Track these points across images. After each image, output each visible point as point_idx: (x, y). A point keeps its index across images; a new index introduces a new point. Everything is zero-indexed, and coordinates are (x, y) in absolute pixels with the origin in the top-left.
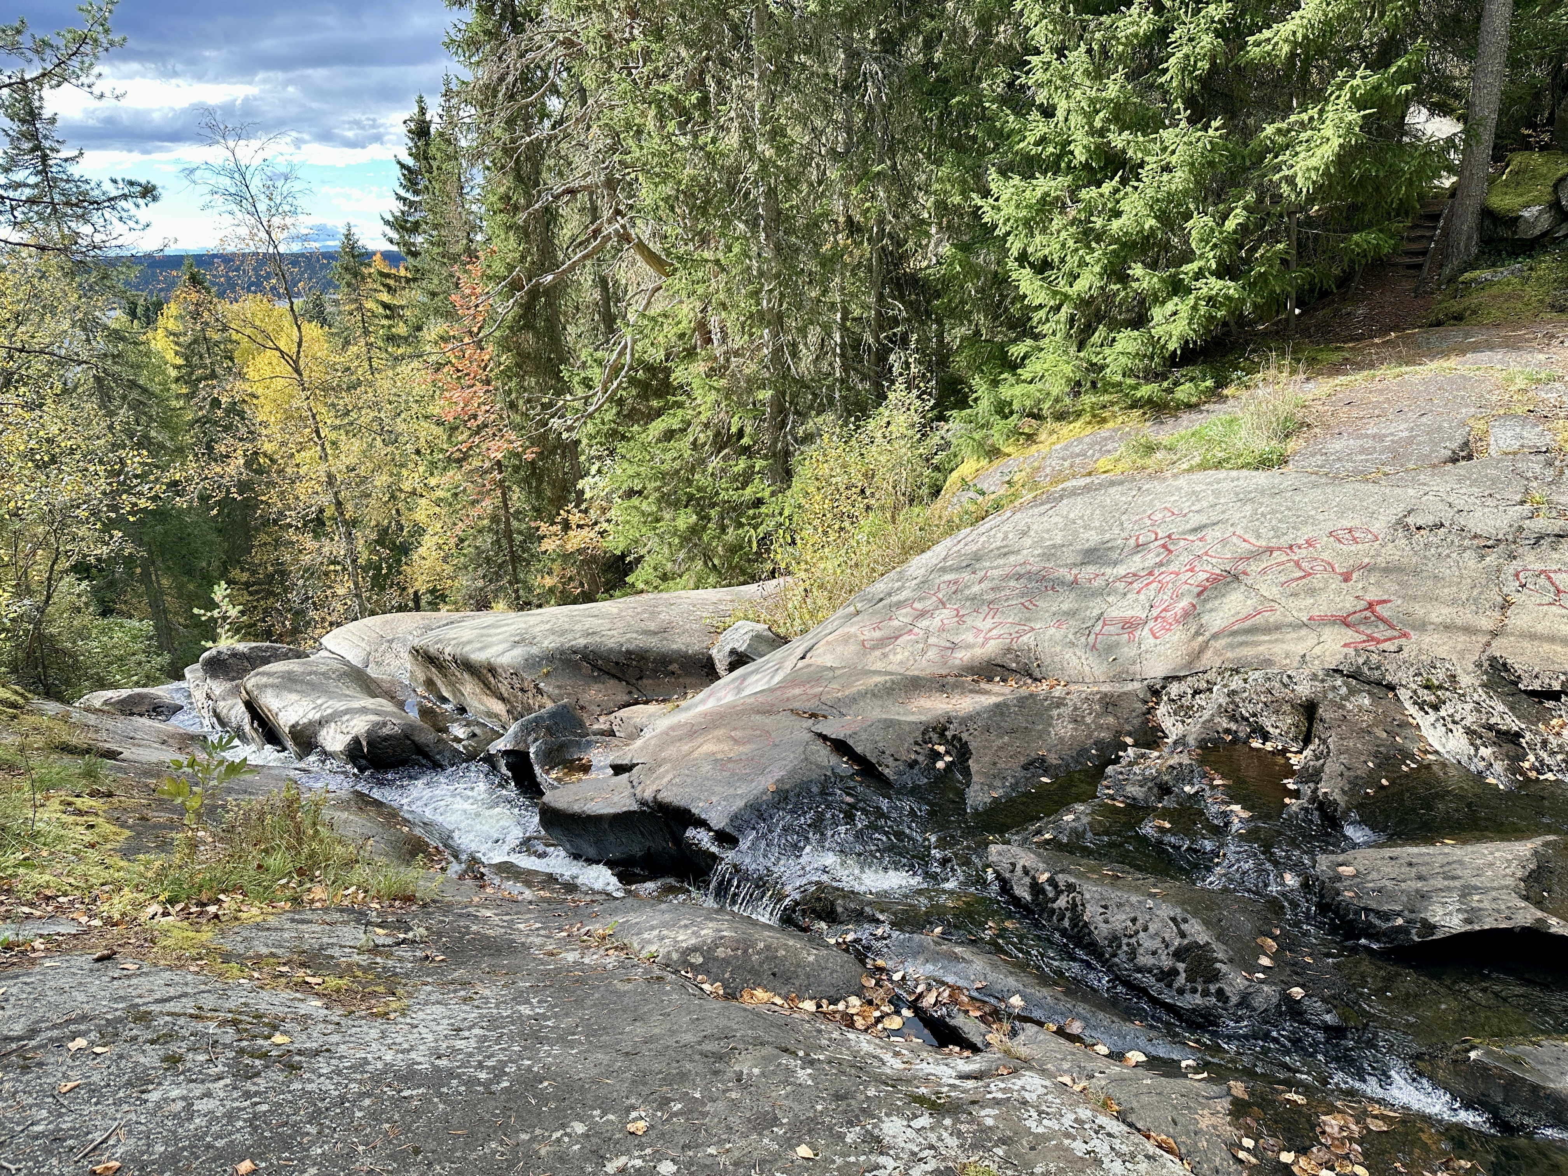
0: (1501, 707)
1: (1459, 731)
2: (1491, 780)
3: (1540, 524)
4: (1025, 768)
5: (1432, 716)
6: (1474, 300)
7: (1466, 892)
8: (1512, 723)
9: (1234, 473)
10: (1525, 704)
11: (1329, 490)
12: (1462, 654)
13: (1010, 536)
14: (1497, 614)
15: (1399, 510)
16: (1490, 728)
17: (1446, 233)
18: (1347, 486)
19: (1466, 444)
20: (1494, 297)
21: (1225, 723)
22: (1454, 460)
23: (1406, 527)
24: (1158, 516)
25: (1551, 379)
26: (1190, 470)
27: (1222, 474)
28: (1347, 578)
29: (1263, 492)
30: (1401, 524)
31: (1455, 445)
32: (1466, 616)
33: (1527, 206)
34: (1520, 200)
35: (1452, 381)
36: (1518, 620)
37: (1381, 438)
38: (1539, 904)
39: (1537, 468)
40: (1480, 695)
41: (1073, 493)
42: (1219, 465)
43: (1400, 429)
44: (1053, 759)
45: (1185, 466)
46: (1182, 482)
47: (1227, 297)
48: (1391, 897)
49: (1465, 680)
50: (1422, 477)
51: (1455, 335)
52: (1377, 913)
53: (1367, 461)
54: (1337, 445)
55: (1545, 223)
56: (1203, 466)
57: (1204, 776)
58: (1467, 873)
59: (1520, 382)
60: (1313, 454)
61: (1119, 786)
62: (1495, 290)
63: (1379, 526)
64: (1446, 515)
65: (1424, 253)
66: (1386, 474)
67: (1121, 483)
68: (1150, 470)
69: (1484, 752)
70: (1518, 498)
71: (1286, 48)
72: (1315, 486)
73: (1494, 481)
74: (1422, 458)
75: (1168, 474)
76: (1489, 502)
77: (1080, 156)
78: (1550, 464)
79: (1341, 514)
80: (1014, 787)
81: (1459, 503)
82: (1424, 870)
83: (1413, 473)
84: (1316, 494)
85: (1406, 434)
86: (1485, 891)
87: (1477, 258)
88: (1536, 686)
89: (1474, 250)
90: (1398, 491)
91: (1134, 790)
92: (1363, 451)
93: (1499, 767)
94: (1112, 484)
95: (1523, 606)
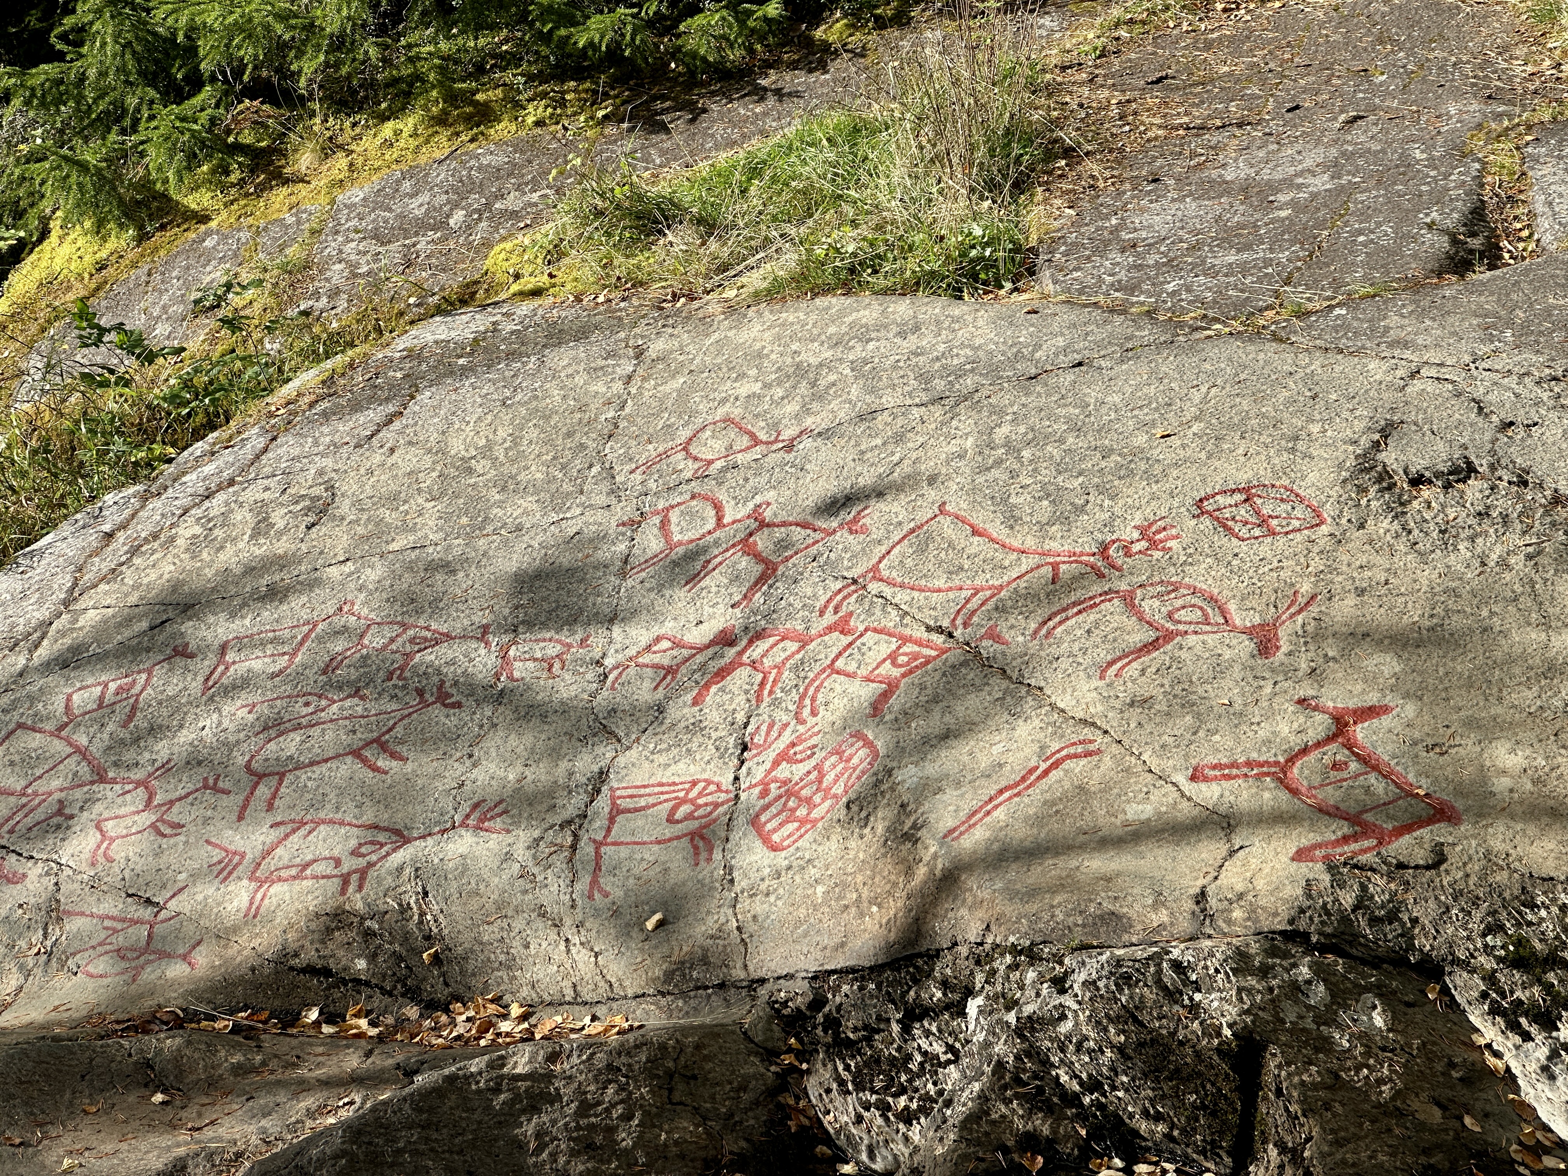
5: (1541, 1044)
9: (902, 307)
13: (279, 518)
15: (1359, 426)
18: (1212, 351)
19: (1478, 212)
22: (1460, 265)
23: (1386, 480)
24: (710, 448)
26: (777, 293)
27: (868, 309)
28: (1265, 644)
29: (994, 372)
30: (1371, 469)
37: (1263, 195)
42: (852, 278)
43: (1306, 166)
45: (755, 280)
46: (758, 333)
50: (1393, 320)
53: (1244, 269)
54: (1156, 218)
56: (811, 283)
60: (1101, 248)
63: (1319, 479)
64: (1477, 439)
66: (1302, 314)
67: (582, 334)
68: (655, 291)
72: (1128, 353)
74: (1381, 259)
75: (712, 305)
79: (1214, 444)
81: (1500, 402)
83: (1369, 309)
84: (1137, 379)
85: (1322, 183)
90: (1343, 365)
92: (1226, 236)
94: (554, 337)
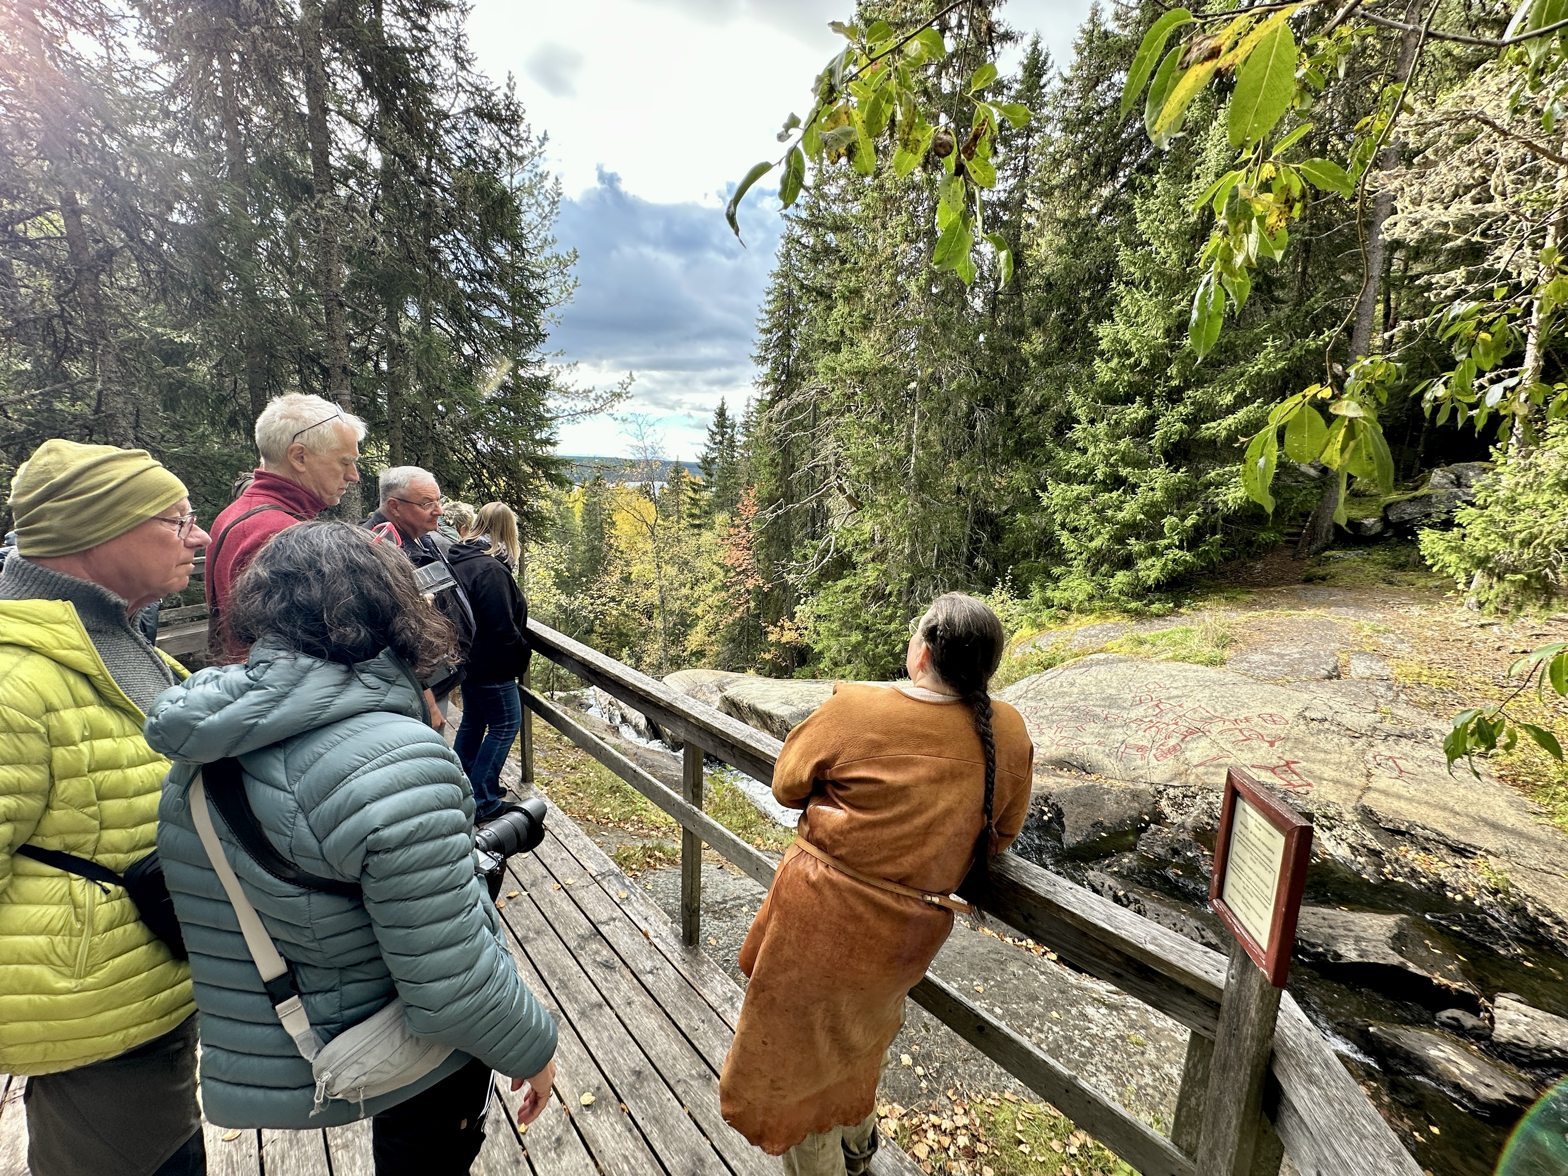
0: (1370, 836)
1: (1344, 845)
2: (1365, 876)
3: (1387, 725)
4: (1093, 826)
5: (1328, 834)
6: (1333, 569)
7: (1358, 940)
8: (1377, 845)
9: (1195, 667)
10: (1384, 835)
11: (1255, 687)
12: (1345, 801)
13: (1064, 684)
14: (1364, 780)
15: (1299, 706)
16: (1364, 846)
17: (1313, 526)
18: (1265, 686)
19: (1336, 668)
20: (1346, 569)
21: (1206, 819)
22: (1330, 678)
23: (1305, 718)
24: (1151, 686)
25: (1387, 631)
26: (1167, 660)
27: (1187, 666)
28: (1272, 744)
29: (1213, 682)
30: (1301, 715)
31: (1329, 668)
32: (1346, 777)
33: (1366, 517)
34: (1361, 514)
35: (1323, 624)
36: (1375, 783)
37: (1281, 656)
38: (1401, 953)
39: (1383, 690)
40: (1357, 826)
41: (1098, 663)
42: (1184, 659)
43: (1293, 651)
44: (1107, 823)
46: (1162, 666)
47: (1185, 561)
48: (1314, 935)
49: (1348, 817)
50: (1311, 686)
51: (1321, 591)
52: (1308, 943)
53: (1275, 671)
54: (1256, 657)
55: (1378, 528)
56: (1174, 659)
57: (1198, 848)
58: (1357, 929)
59: (1367, 631)
60: (1241, 661)
61: (1151, 846)
62: (1345, 564)
63: (1289, 715)
64: (1329, 714)
65: (1299, 534)
66: (1288, 682)
67: (1126, 661)
68: (1142, 656)
69: (1361, 860)
70: (1372, 708)
71: (1224, 433)
72: (1245, 683)
73: (1357, 695)
74: (1310, 673)
75: (1154, 660)
76: (1354, 708)
77: (1100, 476)
78: (1390, 688)
79: (1264, 704)
80: (1088, 836)
81: (1336, 707)
82: (1332, 923)
83: (1305, 683)
84: (1246, 689)
85: (1297, 656)
86: (1369, 941)
87: (1334, 542)
88: (1390, 826)
89: (1331, 538)
90: (1297, 693)
91: (1159, 850)
92: (1272, 664)
93: (1370, 869)
94: (1120, 661)
95: (1379, 776)
